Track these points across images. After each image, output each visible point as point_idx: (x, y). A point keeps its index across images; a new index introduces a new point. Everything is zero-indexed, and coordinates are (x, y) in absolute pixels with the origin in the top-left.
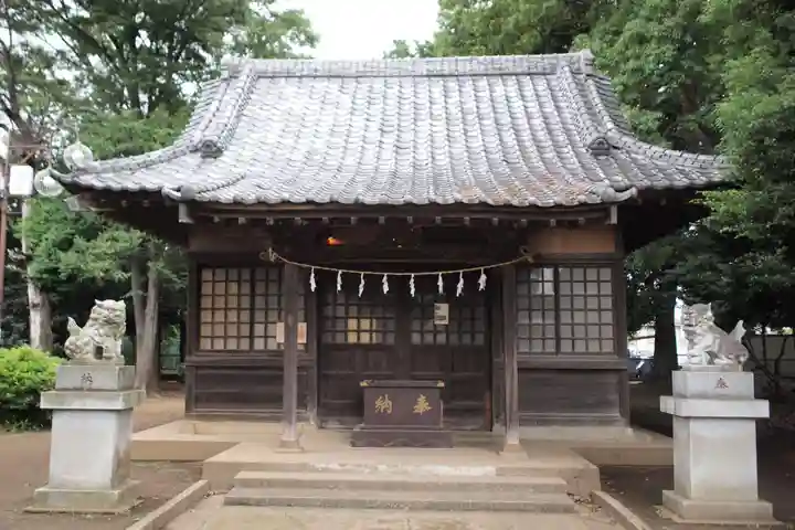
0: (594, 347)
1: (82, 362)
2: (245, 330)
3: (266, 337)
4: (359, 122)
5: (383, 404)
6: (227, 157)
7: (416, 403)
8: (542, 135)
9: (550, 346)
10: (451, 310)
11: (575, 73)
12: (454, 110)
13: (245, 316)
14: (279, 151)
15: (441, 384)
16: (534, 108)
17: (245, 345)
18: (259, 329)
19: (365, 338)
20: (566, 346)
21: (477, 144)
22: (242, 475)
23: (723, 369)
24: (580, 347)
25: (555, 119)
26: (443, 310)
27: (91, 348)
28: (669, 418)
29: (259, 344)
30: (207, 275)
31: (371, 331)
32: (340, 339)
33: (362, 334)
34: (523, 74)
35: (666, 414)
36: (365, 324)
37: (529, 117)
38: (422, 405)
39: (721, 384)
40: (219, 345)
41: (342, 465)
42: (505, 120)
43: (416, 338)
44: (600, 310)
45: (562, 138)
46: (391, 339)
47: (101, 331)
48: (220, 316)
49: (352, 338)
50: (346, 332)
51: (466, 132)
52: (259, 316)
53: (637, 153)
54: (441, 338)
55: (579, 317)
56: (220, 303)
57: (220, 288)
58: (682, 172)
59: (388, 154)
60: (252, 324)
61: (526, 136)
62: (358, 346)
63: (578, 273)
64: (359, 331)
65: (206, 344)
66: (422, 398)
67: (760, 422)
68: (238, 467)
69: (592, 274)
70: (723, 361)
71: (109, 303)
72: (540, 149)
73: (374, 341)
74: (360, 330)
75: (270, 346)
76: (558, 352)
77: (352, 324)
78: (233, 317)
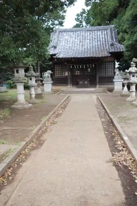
0: (111, 74)
2: (61, 73)
4: (76, 40)
5: (81, 83)
6: (57, 48)
8: (104, 42)
9: (105, 74)
10: (90, 69)
11: (111, 29)
12: (91, 38)
13: (61, 71)
14: (65, 47)
15: (89, 80)
16: (103, 36)
17: (61, 76)
18: (63, 73)
19: (78, 74)
20: (107, 74)
21: (94, 44)
24: (109, 74)
25: (106, 39)
26: (89, 69)
27: (47, 76)
29: (63, 75)
30: (55, 66)
34: (103, 30)
35: (114, 82)
36: (78, 72)
37: (102, 38)
38: (86, 82)
42: (99, 39)
43: (86, 74)
44: (112, 69)
45: (107, 43)
46: (82, 74)
47: (48, 74)
48: (57, 72)
49: (76, 74)
50: (75, 73)
51: (92, 42)
52: (63, 71)
54: (89, 74)
55: (109, 70)
56: (57, 70)
59: (81, 47)
61: (101, 43)
63: (109, 63)
65: (56, 76)
68: (64, 90)
69: (111, 63)
72: (103, 45)
73: (80, 74)
74: (78, 73)
75: (65, 75)
76: (106, 75)
77: (76, 72)
78: (59, 71)
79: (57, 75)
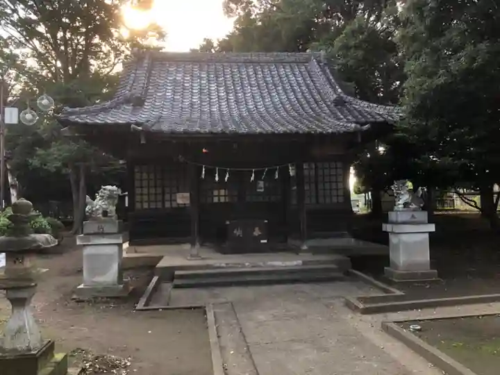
0: (334, 199)
1: (96, 219)
2: (160, 197)
3: (171, 201)
4: (213, 86)
5: (238, 232)
6: (147, 105)
7: (254, 231)
8: (308, 95)
9: (314, 200)
10: (265, 184)
11: (319, 62)
12: (261, 81)
13: (159, 190)
14: (175, 103)
15: (266, 221)
16: (301, 81)
17: (160, 205)
18: (167, 197)
19: (222, 200)
20: (321, 200)
21: (276, 100)
22: (177, 273)
23: (414, 210)
24: (328, 200)
25: (312, 87)
26: (261, 184)
27: (100, 211)
28: (387, 233)
29: (167, 205)
30: (137, 169)
31: (225, 196)
32: (209, 200)
33: (221, 198)
34: (293, 62)
35: (385, 232)
36: (222, 192)
38: (257, 232)
39: (413, 216)
40: (146, 206)
41: (227, 264)
42: (288, 87)
43: (248, 198)
44: (337, 182)
45: (318, 97)
46: (235, 200)
47: (106, 202)
48: (145, 191)
49: (216, 200)
50: (213, 196)
51: (269, 93)
52: (167, 190)
53: (356, 105)
55: (327, 186)
56: (145, 183)
57: (145, 176)
58: (379, 114)
60: (163, 194)
61: (300, 96)
62: (219, 203)
64: (219, 196)
65: (138, 206)
66: (257, 229)
67: (430, 233)
69: (333, 165)
70: (413, 206)
71: (109, 187)
72: (308, 102)
73: (227, 201)
75: (174, 205)
76: (317, 202)
77: (216, 193)
78: (152, 191)
79: (144, 204)
